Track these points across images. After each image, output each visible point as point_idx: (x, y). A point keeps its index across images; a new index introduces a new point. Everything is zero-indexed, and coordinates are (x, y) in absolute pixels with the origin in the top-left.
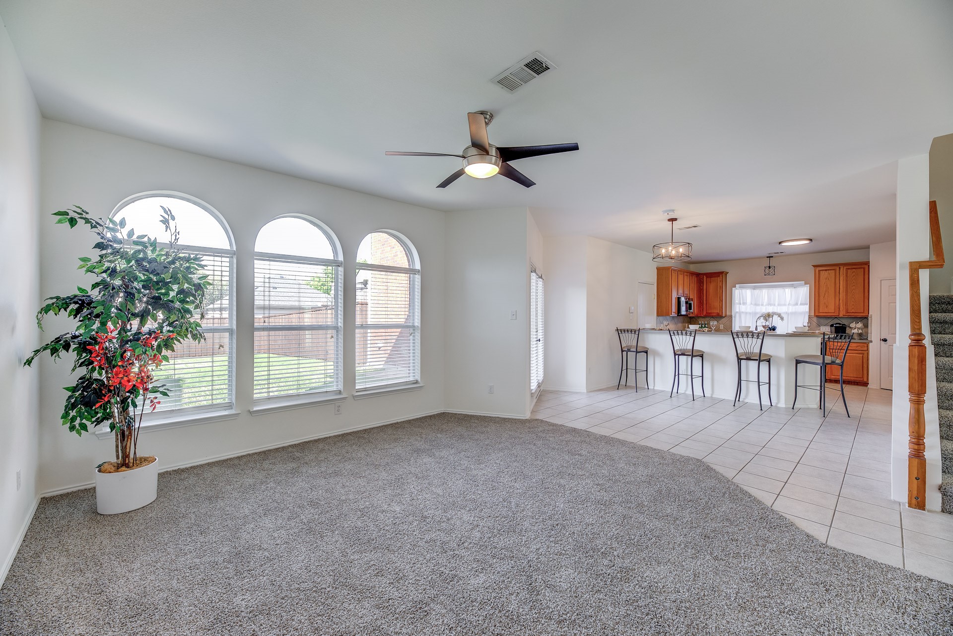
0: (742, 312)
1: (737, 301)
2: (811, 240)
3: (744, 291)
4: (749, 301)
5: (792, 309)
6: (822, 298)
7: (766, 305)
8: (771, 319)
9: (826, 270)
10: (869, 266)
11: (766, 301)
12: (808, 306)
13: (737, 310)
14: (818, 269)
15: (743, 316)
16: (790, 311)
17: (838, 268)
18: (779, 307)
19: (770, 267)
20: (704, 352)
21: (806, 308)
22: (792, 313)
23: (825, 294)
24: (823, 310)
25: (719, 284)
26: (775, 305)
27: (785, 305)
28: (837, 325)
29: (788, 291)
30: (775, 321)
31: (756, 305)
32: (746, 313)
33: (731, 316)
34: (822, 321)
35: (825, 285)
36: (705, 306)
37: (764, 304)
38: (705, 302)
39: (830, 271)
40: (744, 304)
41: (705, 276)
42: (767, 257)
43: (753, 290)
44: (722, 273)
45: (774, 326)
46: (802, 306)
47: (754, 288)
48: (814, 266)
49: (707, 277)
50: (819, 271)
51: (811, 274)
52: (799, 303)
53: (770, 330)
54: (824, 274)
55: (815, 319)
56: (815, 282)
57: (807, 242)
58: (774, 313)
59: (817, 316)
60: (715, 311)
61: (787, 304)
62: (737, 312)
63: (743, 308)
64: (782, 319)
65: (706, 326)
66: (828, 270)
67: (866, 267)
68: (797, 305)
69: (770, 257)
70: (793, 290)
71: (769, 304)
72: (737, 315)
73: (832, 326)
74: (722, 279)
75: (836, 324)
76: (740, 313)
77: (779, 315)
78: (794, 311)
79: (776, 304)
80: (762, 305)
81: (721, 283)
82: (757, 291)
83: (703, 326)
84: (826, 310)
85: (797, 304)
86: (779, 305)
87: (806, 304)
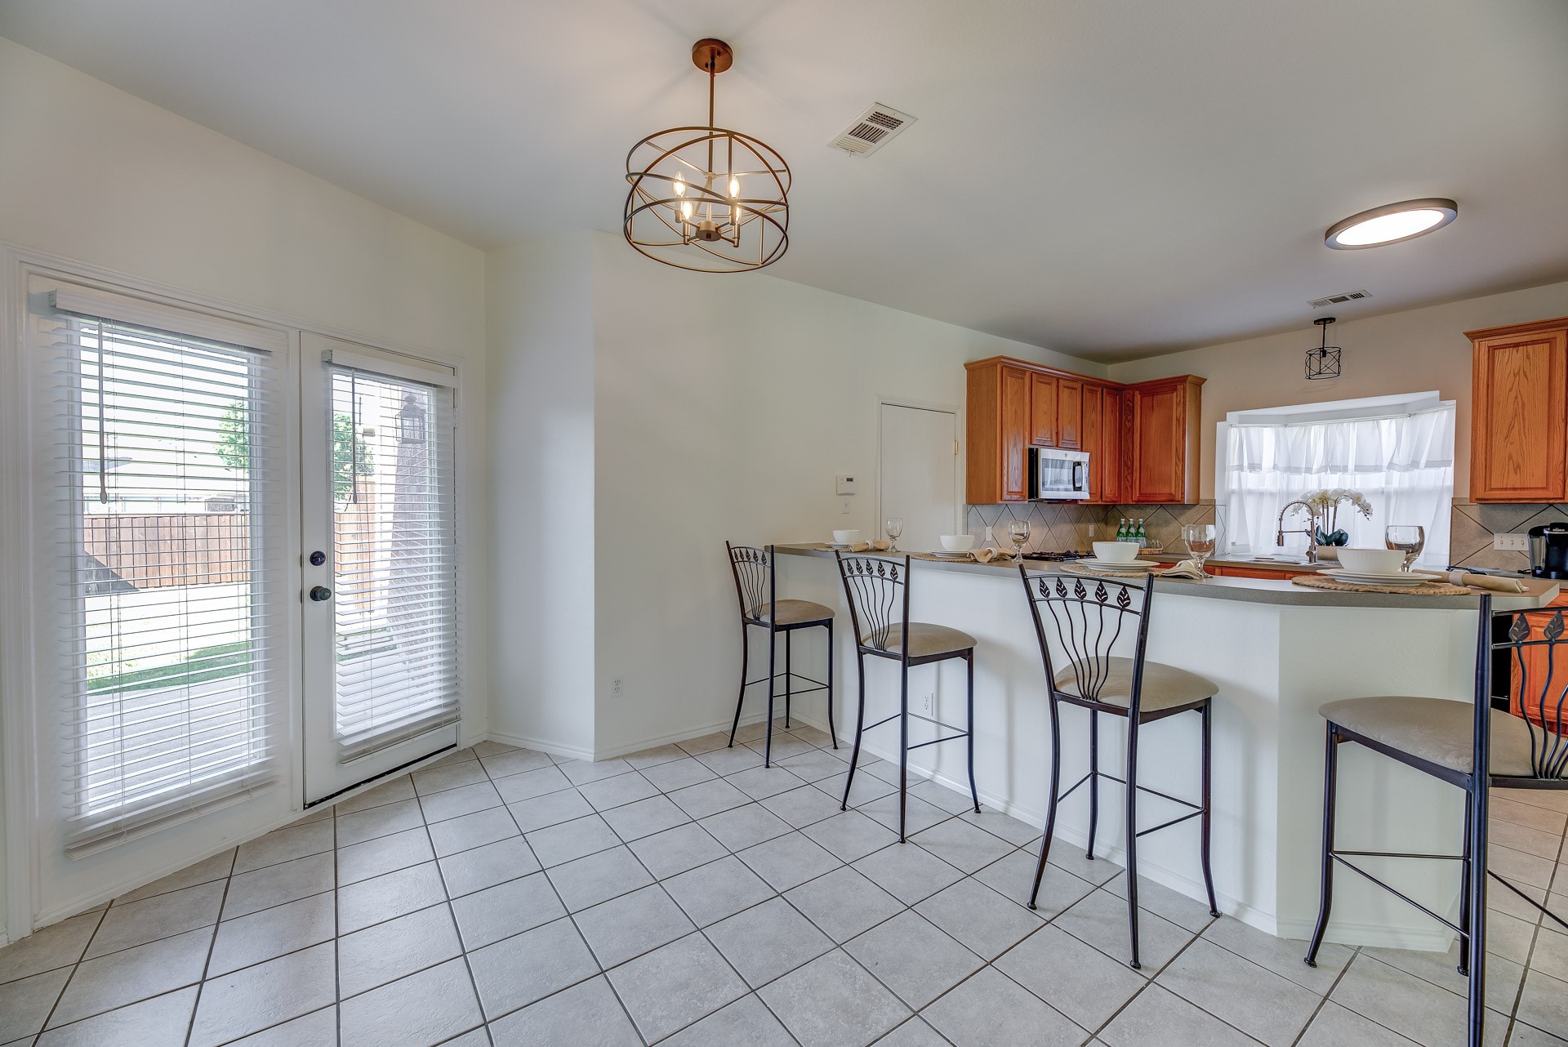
0: (1250, 492)
1: (1233, 459)
2: (1450, 204)
3: (1254, 431)
4: (1267, 461)
5: (1399, 480)
6: (1498, 440)
7: (1319, 471)
8: (1331, 510)
9: (1517, 345)
11: (1318, 461)
12: (1451, 470)
13: (1234, 486)
14: (1485, 344)
15: (1250, 504)
16: (1395, 485)
18: (1359, 476)
19: (1324, 353)
20: (975, 642)
21: (1444, 477)
22: (1399, 493)
23: (1511, 427)
24: (1503, 480)
25: (1176, 412)
26: (1345, 469)
27: (1377, 469)
28: (1557, 531)
29: (1387, 427)
30: (1346, 518)
31: (1291, 469)
32: (1261, 494)
33: (1212, 504)
34: (1500, 515)
35: (1513, 394)
36: (1136, 475)
37: (1315, 467)
38: (1137, 464)
39: (1530, 348)
40: (1254, 467)
41: (1137, 393)
42: (1316, 321)
43: (1281, 429)
44: (1183, 379)
45: (1339, 531)
46: (1432, 471)
47: (1287, 421)
48: (1473, 336)
49: (1143, 395)
50: (1492, 350)
51: (1461, 358)
52: (1423, 461)
53: (1328, 544)
54: (1510, 362)
55: (1474, 511)
56: (1476, 390)
58: (1342, 494)
59: (1483, 502)
60: (1162, 490)
61: (1385, 463)
62: (1233, 492)
63: (1251, 480)
64: (1366, 510)
65: (1142, 530)
66: (1526, 344)
68: (1418, 467)
69: (1323, 320)
70: (1406, 423)
71: (1330, 467)
72: (1234, 502)
73: (1536, 532)
74: (1184, 397)
75: (1553, 526)
76: (1241, 494)
77: (1357, 499)
78: (1406, 485)
79: (1351, 466)
80: (1309, 470)
81: (1180, 409)
82: (1293, 432)
83: (1133, 530)
84: (1514, 480)
85: (1414, 464)
86: (1359, 468)
87: (1445, 463)
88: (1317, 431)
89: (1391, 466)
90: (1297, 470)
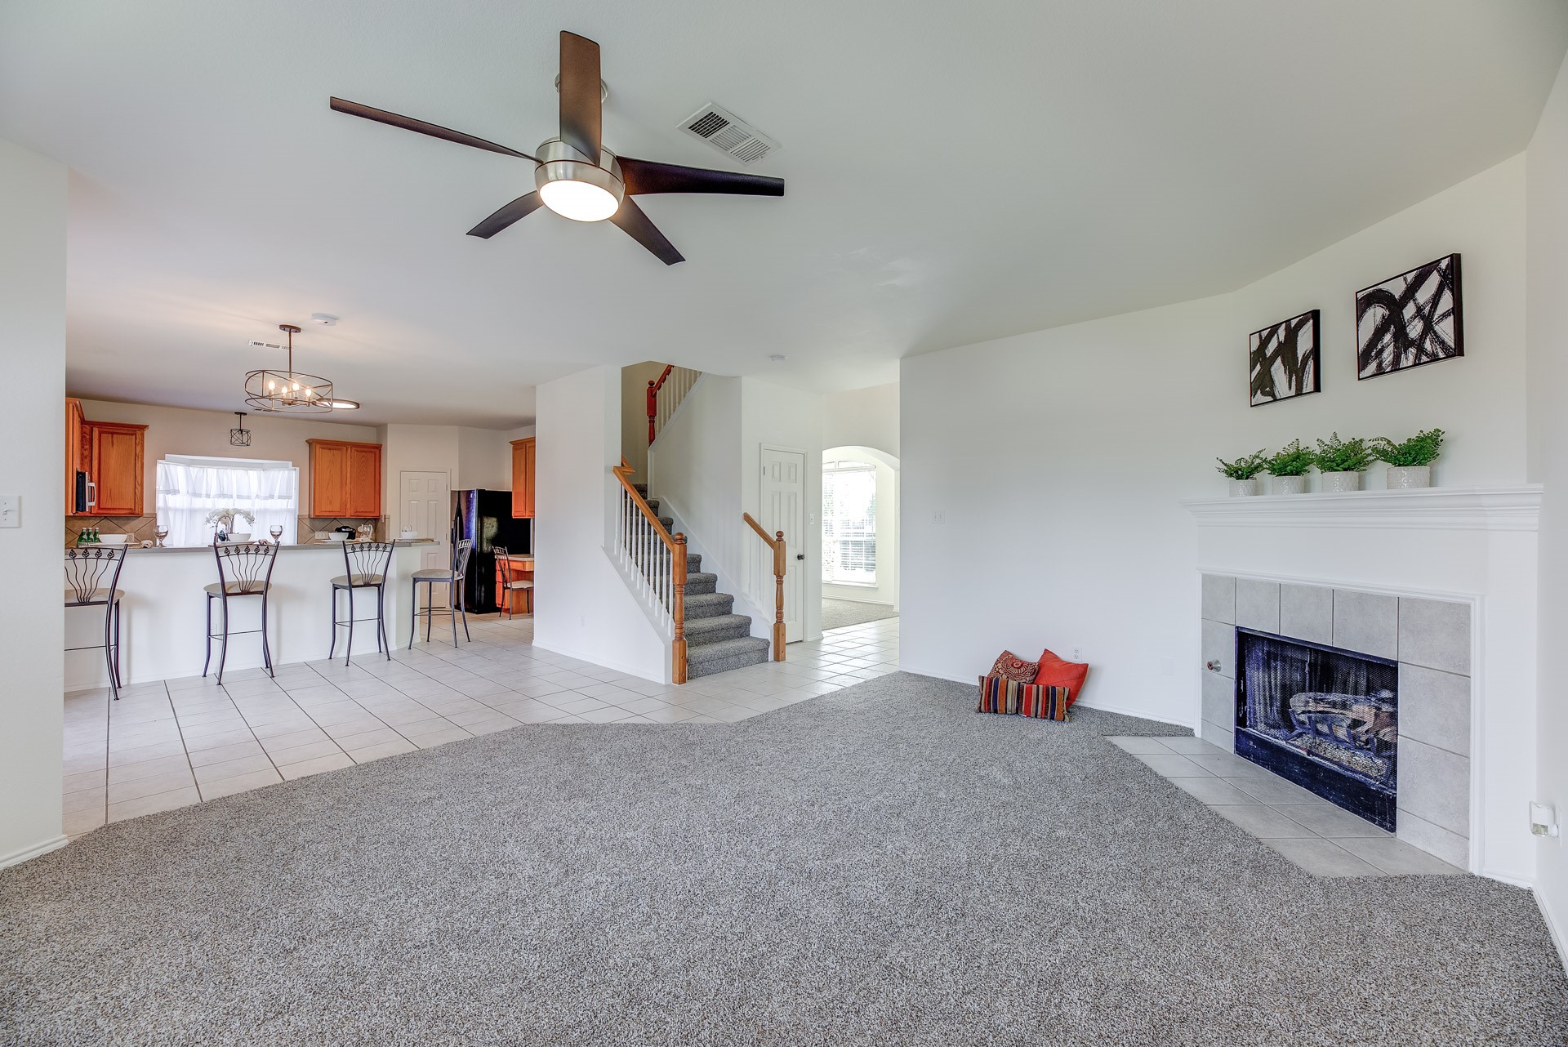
1: (160, 486)
2: (358, 405)
4: (182, 487)
5: (265, 504)
6: (324, 489)
7: (216, 497)
9: (330, 449)
10: (380, 450)
11: (214, 491)
12: (296, 501)
13: (165, 504)
16: (260, 507)
17: (345, 448)
18: (240, 501)
19: (240, 431)
21: (292, 504)
22: (269, 511)
23: (328, 484)
24: (326, 508)
25: (136, 449)
26: (231, 497)
27: (249, 497)
29: (253, 474)
31: (196, 495)
32: (182, 510)
33: (154, 517)
35: (329, 470)
36: (96, 494)
37: (214, 495)
38: (96, 485)
40: (176, 492)
42: (236, 413)
44: (142, 428)
46: (285, 500)
52: (276, 495)
54: (327, 455)
55: (312, 521)
56: (314, 465)
57: (353, 406)
58: (238, 511)
59: (314, 517)
60: (123, 506)
61: (255, 495)
63: (173, 501)
67: (377, 451)
69: (241, 414)
70: (262, 473)
71: (222, 495)
74: (136, 439)
77: (244, 514)
78: (270, 507)
79: (235, 496)
80: (210, 496)
81: (138, 447)
82: (196, 471)
84: (330, 508)
85: (272, 497)
86: (239, 497)
87: (289, 497)
88: (212, 472)
89: (257, 496)
90: (199, 496)
